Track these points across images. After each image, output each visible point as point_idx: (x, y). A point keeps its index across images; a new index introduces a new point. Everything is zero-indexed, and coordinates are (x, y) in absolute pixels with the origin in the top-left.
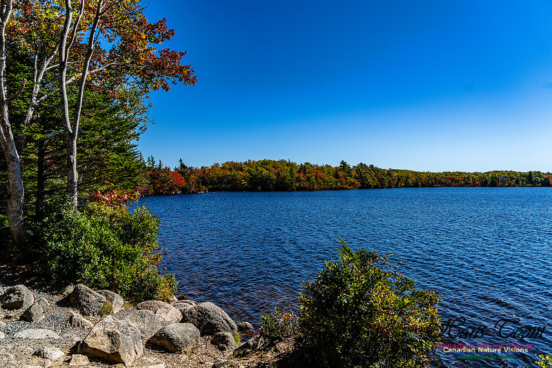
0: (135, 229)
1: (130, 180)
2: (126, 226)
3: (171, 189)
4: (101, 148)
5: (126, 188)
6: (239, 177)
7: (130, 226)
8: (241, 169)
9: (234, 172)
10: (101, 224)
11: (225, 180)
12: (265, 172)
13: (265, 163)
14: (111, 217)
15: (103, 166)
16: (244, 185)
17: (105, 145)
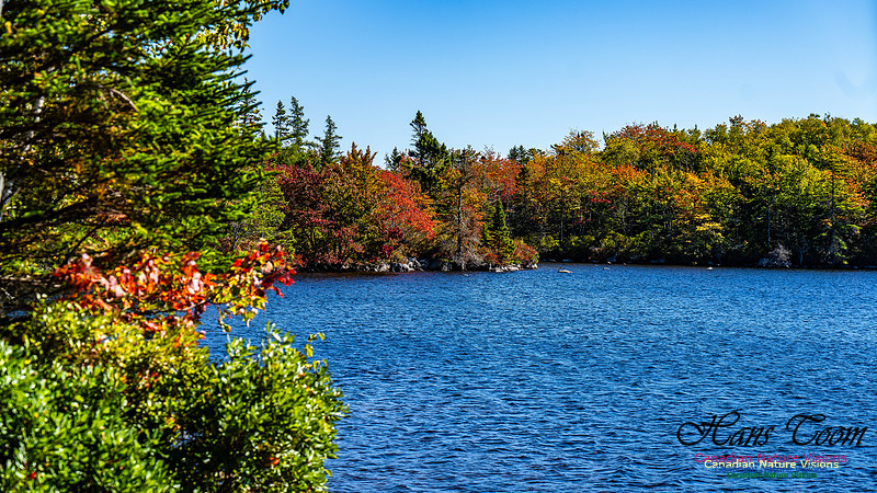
0: (233, 429)
1: (214, 213)
2: (196, 412)
3: (375, 250)
4: (97, 66)
5: (194, 245)
6: (684, 199)
7: (212, 410)
8: (695, 163)
9: (663, 176)
10: (94, 396)
11: (621, 213)
12: (812, 179)
13: (810, 136)
14: (135, 369)
15: (106, 145)
16: (707, 237)
17: (112, 56)
